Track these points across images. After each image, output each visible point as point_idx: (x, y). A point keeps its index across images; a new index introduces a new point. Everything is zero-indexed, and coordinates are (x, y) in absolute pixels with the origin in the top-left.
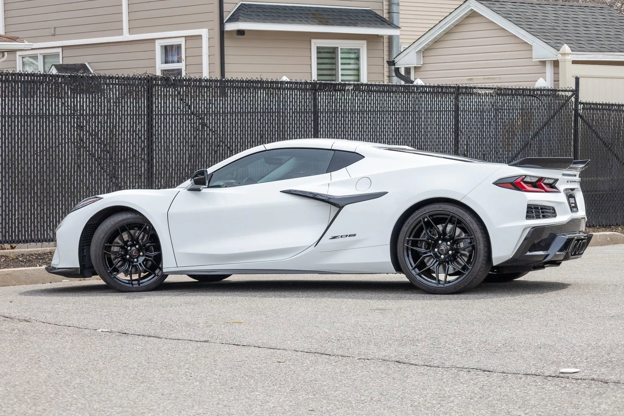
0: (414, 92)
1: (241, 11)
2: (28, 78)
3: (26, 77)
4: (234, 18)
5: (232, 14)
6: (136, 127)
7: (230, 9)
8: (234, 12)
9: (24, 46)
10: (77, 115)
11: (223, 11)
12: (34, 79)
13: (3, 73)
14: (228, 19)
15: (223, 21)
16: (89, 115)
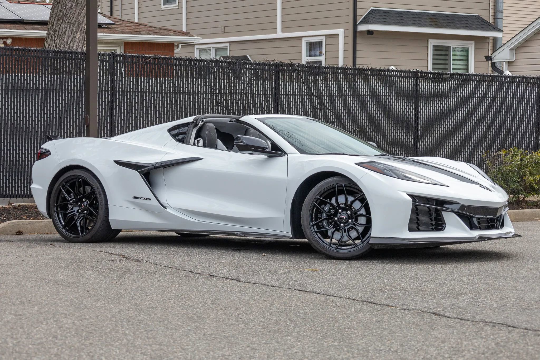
0: (502, 82)
1: (371, 15)
2: (176, 62)
3: (175, 61)
4: (365, 21)
5: (364, 18)
6: (265, 104)
7: (362, 13)
8: (366, 16)
9: (193, 40)
10: (216, 94)
11: (356, 15)
12: (182, 63)
13: (156, 57)
14: (361, 21)
15: (356, 23)
16: (226, 94)
